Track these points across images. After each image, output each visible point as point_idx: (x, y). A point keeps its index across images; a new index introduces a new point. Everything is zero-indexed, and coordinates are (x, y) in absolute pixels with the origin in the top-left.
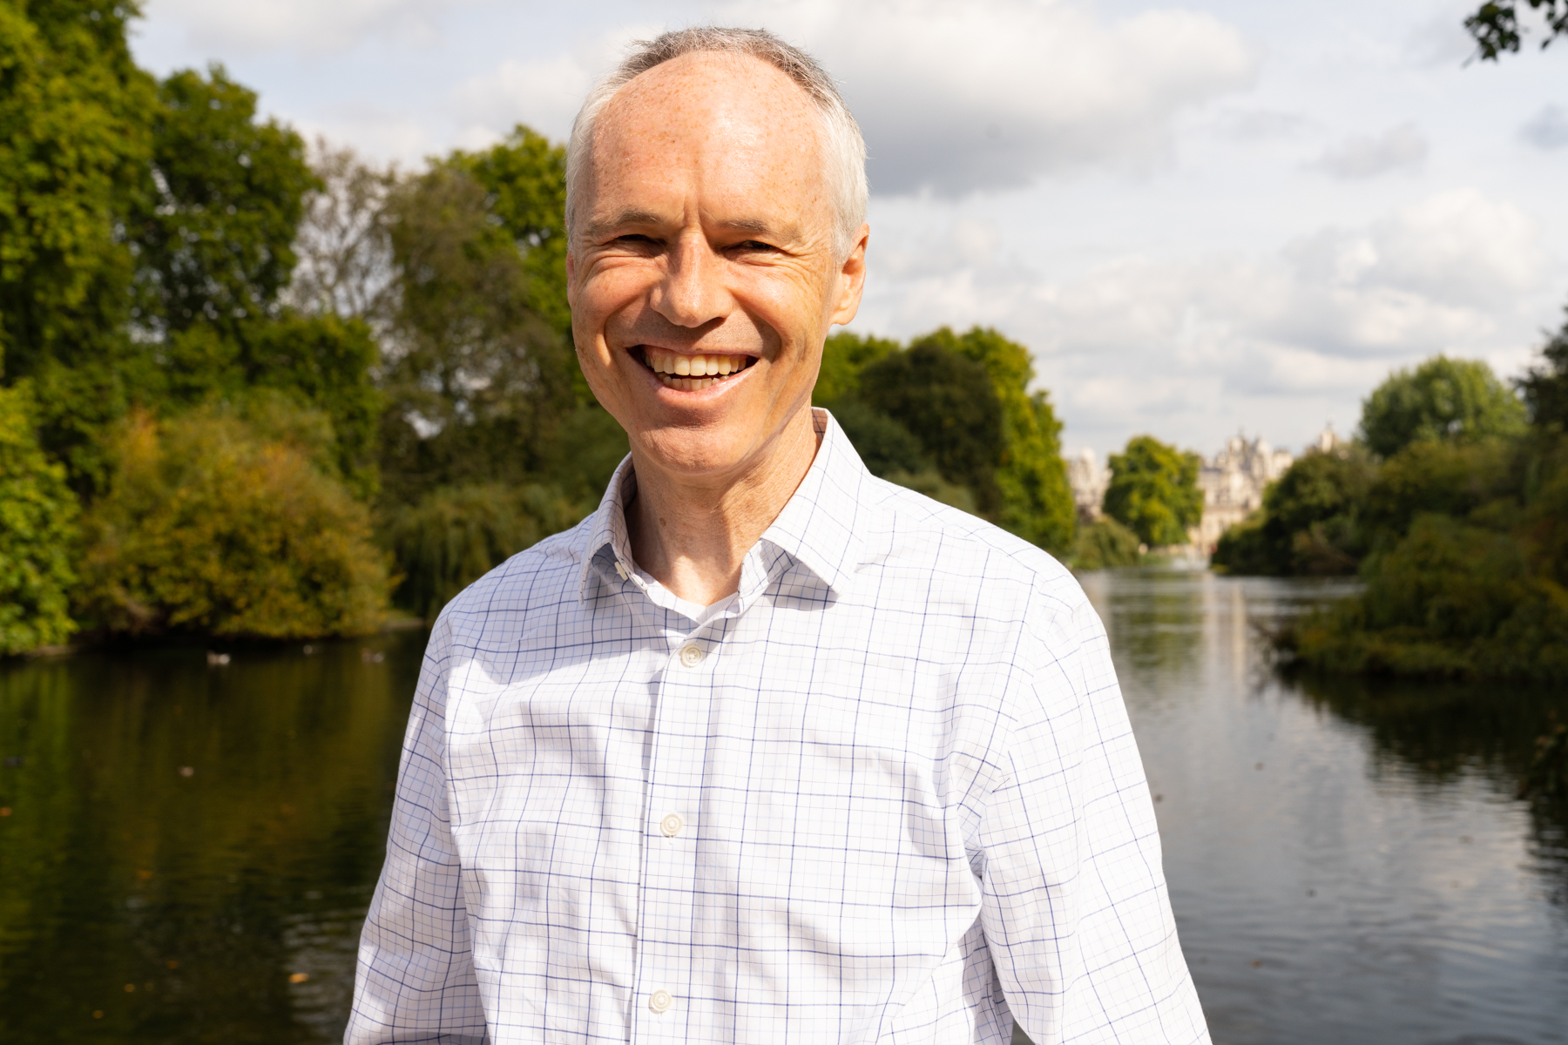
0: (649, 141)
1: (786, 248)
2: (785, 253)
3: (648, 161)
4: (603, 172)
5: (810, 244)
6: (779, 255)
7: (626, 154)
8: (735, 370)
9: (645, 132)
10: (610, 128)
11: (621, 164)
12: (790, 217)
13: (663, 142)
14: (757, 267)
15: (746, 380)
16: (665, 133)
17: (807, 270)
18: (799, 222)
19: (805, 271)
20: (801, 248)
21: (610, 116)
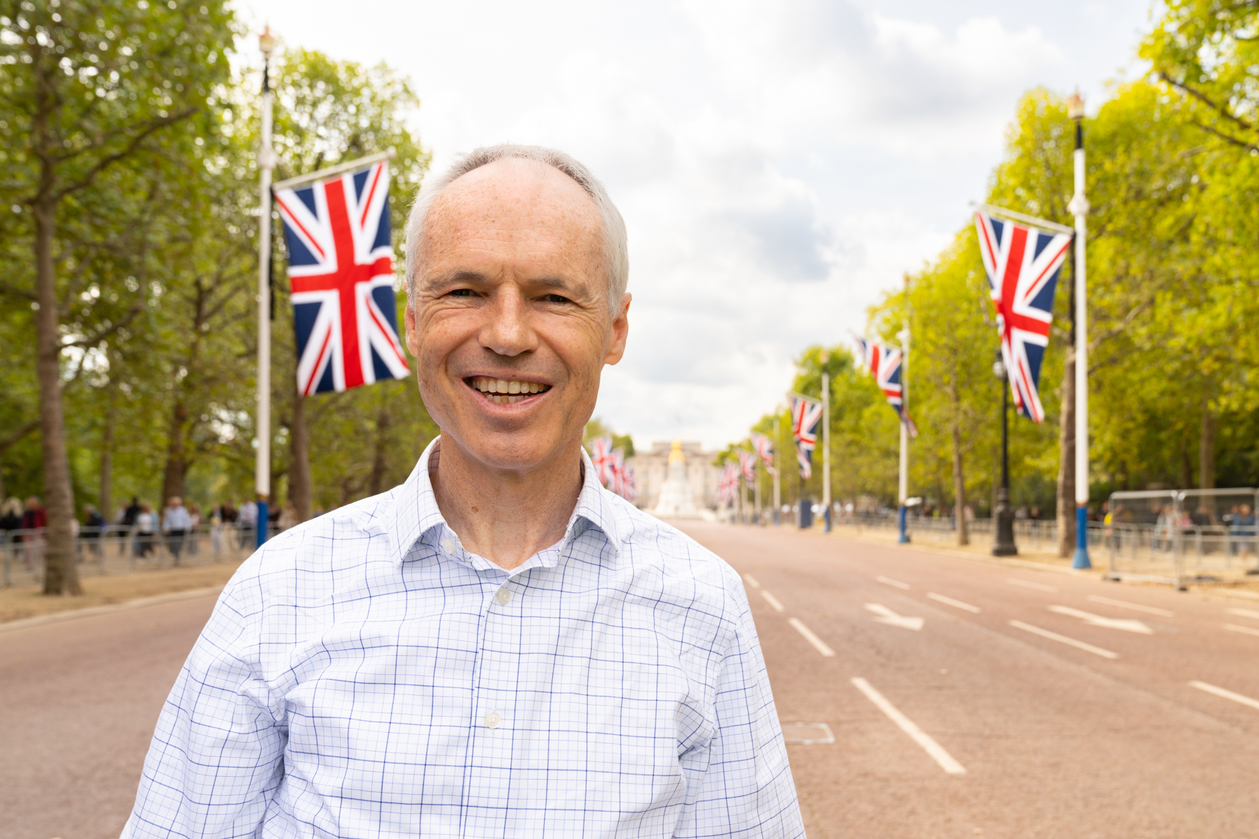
0: (475, 221)
1: (578, 301)
2: (577, 304)
3: (475, 235)
4: (439, 243)
5: (594, 300)
6: (573, 308)
7: (457, 230)
8: (541, 391)
9: (472, 214)
10: (443, 213)
11: (453, 237)
12: (582, 278)
13: (485, 222)
14: (557, 316)
15: (545, 401)
16: (487, 215)
17: (593, 321)
18: (586, 283)
19: (591, 322)
20: (588, 303)
21: (442, 204)
